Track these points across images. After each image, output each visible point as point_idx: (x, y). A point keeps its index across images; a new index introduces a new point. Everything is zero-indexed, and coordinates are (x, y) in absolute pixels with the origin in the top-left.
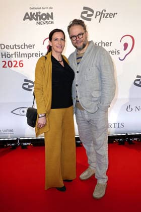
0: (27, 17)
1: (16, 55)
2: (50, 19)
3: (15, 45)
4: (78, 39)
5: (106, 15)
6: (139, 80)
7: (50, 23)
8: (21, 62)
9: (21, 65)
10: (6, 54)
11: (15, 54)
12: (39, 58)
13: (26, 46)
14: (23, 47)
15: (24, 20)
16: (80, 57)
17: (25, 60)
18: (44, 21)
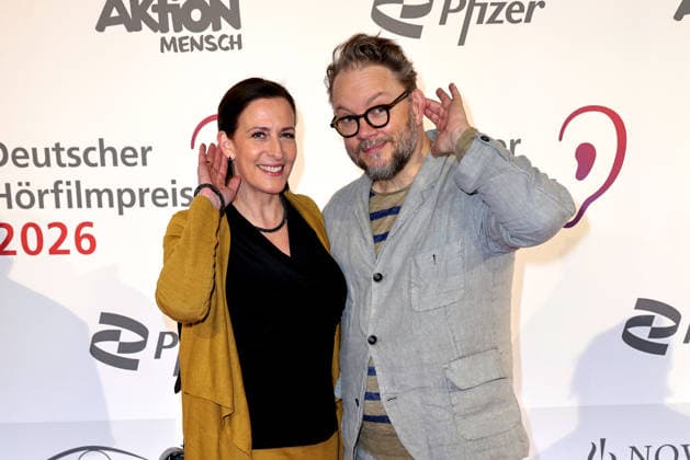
0: (115, 13)
1: (63, 197)
2: (226, 28)
3: (58, 149)
4: (364, 133)
5: (490, 11)
6: (647, 321)
7: (226, 43)
8: (85, 230)
9: (86, 244)
10: (14, 190)
11: (57, 191)
12: (171, 211)
13: (109, 155)
14: (94, 157)
15: (100, 27)
16: (387, 206)
17: (103, 220)
18: (197, 36)
